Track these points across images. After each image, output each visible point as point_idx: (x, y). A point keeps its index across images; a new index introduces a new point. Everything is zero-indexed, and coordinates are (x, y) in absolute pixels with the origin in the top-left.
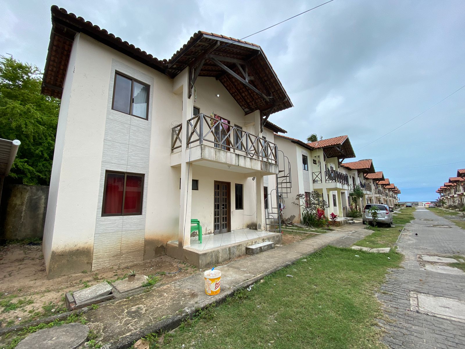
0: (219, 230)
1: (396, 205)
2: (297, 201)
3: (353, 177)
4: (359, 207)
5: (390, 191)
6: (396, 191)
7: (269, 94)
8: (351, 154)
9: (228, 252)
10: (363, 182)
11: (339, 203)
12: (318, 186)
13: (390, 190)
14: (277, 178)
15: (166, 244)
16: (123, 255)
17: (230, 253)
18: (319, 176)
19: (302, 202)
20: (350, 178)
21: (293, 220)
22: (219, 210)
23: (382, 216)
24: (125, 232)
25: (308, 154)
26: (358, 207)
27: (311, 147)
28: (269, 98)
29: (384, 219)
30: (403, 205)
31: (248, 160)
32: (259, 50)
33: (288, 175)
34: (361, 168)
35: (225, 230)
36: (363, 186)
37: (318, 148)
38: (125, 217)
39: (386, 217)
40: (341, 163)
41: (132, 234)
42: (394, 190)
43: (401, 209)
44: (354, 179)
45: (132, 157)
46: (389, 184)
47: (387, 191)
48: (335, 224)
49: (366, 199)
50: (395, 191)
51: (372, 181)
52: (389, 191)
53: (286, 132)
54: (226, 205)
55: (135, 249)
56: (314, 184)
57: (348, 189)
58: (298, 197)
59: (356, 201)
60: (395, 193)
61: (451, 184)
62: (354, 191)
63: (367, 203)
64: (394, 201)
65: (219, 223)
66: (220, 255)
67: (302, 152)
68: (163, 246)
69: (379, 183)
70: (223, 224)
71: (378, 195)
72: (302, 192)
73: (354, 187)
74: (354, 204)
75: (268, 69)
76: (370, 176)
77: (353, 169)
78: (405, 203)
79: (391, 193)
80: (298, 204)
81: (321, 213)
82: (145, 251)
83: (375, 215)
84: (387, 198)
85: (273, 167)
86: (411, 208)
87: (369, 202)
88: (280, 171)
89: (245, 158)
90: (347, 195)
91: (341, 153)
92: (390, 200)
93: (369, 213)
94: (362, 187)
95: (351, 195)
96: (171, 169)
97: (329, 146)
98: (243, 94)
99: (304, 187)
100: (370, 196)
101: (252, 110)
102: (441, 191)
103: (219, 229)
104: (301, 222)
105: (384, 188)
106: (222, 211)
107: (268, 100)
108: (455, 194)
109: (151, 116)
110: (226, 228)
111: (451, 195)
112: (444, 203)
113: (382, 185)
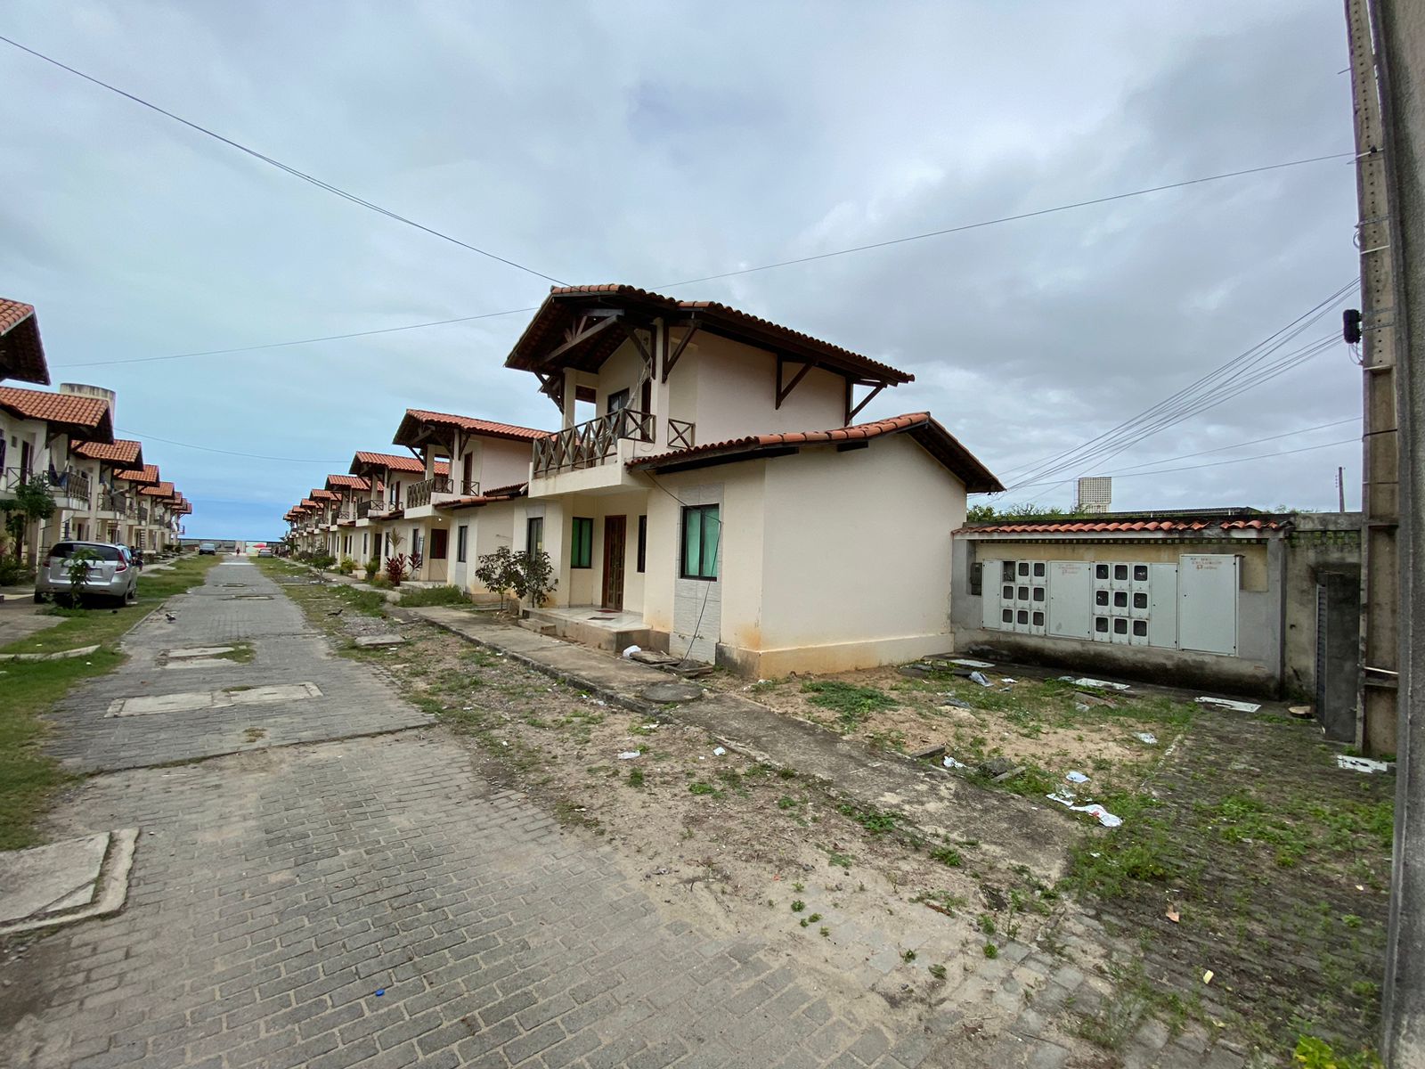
1: (169, 547)
3: (25, 445)
4: (30, 549)
5: (157, 503)
6: (177, 507)
8: (35, 372)
10: (66, 465)
13: (159, 500)
20: (14, 445)
23: (105, 575)
26: (24, 549)
29: (107, 584)
30: (191, 547)
34: (63, 420)
36: (54, 477)
39: (115, 580)
42: (171, 501)
43: (181, 559)
44: (27, 451)
46: (156, 484)
47: (147, 505)
49: (63, 525)
50: (174, 504)
51: (97, 468)
59: (20, 527)
60: (173, 512)
61: (312, 504)
62: (21, 493)
63: (66, 536)
64: (167, 536)
69: (124, 476)
71: (109, 515)
73: (23, 479)
74: (10, 540)
76: (91, 449)
77: (30, 417)
78: (198, 542)
79: (159, 511)
83: (81, 572)
84: (140, 524)
86: (211, 557)
87: (73, 536)
92: (151, 531)
93: (63, 566)
94: (53, 483)
100: (78, 515)
102: (294, 517)
105: (139, 493)
108: (334, 523)
111: (309, 530)
112: (294, 547)
113: (131, 482)
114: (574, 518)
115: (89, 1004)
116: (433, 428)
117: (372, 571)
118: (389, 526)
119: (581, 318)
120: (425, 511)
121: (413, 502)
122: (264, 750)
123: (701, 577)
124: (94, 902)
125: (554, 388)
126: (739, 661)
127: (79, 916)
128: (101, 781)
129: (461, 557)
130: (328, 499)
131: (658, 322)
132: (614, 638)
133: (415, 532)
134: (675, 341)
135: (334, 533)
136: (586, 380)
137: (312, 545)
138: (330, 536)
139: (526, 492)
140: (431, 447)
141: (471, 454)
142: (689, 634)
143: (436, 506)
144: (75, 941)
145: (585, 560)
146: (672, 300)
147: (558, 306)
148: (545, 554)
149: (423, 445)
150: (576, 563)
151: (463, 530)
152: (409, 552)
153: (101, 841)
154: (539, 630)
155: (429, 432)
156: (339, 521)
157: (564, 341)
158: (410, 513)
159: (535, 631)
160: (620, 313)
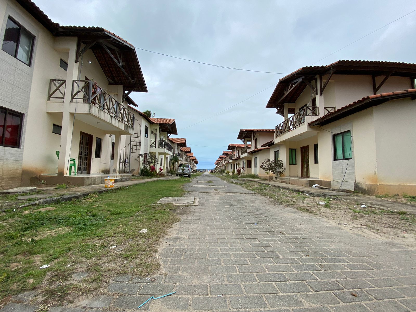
0: (80, 172)
1: (195, 170)
2: (138, 159)
3: (174, 148)
4: (175, 167)
7: (133, 78)
8: (175, 132)
9: (101, 180)
10: (180, 152)
11: (164, 163)
12: (153, 150)
14: (131, 138)
15: (39, 176)
16: (4, 180)
17: (102, 180)
18: (154, 143)
19: (141, 160)
20: (172, 148)
21: (133, 172)
22: (82, 156)
23: (187, 171)
24: (6, 161)
25: (149, 126)
27: (152, 121)
28: (133, 81)
31: (117, 121)
32: (133, 49)
33: (139, 137)
34: (179, 143)
35: (85, 172)
36: (179, 154)
37: (156, 123)
38: (7, 148)
39: (188, 172)
40: (168, 137)
41: (12, 163)
45: (16, 97)
46: (193, 157)
47: (191, 161)
48: (161, 175)
50: (195, 161)
51: (184, 153)
52: (193, 161)
53: (138, 106)
54: (87, 152)
55: (15, 176)
56: (151, 148)
57: (170, 155)
58: (139, 156)
59: (173, 164)
61: (220, 159)
62: (174, 157)
65: (81, 166)
66: (96, 180)
67: (145, 123)
68: (37, 177)
70: (84, 167)
72: (142, 152)
73: (174, 155)
74: (172, 166)
75: (136, 62)
76: (183, 149)
77: (175, 143)
78: (199, 170)
80: (139, 161)
81: (153, 169)
82: (22, 179)
83: (183, 170)
85: (131, 129)
88: (135, 134)
89: (115, 120)
90: (169, 160)
91: (169, 130)
95: (171, 160)
96: (46, 114)
97: (164, 123)
98: (111, 69)
99: (144, 149)
101: (116, 83)
102: (217, 163)
103: (81, 170)
104: (139, 174)
105: (190, 158)
106: (84, 157)
107: (132, 82)
109: (34, 64)
110: (86, 171)
111: (219, 165)
112: (216, 170)
113: (189, 156)
114: (290, 149)
115: (195, 215)
116: (247, 133)
117: (233, 172)
118: (237, 161)
119: (289, 85)
120: (246, 155)
121: (242, 154)
122: (219, 192)
123: (344, 159)
124: (194, 203)
125: (281, 111)
126: (367, 189)
127: (192, 205)
128: (191, 193)
129: (255, 166)
130: (223, 157)
131: (317, 76)
132: (308, 182)
133: (243, 161)
134: (324, 81)
135: (225, 165)
136: (291, 106)
137: (220, 169)
138: (224, 166)
139: (274, 142)
140: (246, 139)
141: (256, 139)
142: (340, 180)
143: (248, 153)
144: (191, 208)
145: (294, 162)
146: (323, 66)
147: (282, 84)
148: (281, 160)
149: (244, 138)
150: (291, 163)
151: (255, 159)
152: (242, 167)
153: (193, 198)
154: (281, 182)
155: (246, 134)
156: (226, 162)
157: (284, 94)
158: (242, 156)
159: (280, 182)
160: (303, 77)
